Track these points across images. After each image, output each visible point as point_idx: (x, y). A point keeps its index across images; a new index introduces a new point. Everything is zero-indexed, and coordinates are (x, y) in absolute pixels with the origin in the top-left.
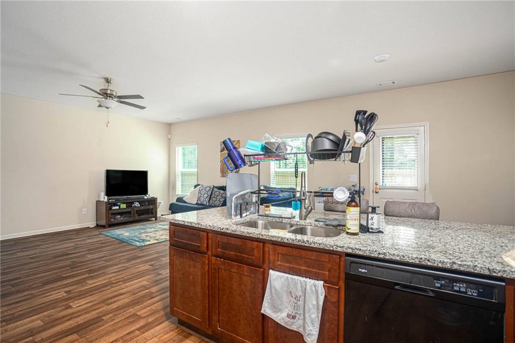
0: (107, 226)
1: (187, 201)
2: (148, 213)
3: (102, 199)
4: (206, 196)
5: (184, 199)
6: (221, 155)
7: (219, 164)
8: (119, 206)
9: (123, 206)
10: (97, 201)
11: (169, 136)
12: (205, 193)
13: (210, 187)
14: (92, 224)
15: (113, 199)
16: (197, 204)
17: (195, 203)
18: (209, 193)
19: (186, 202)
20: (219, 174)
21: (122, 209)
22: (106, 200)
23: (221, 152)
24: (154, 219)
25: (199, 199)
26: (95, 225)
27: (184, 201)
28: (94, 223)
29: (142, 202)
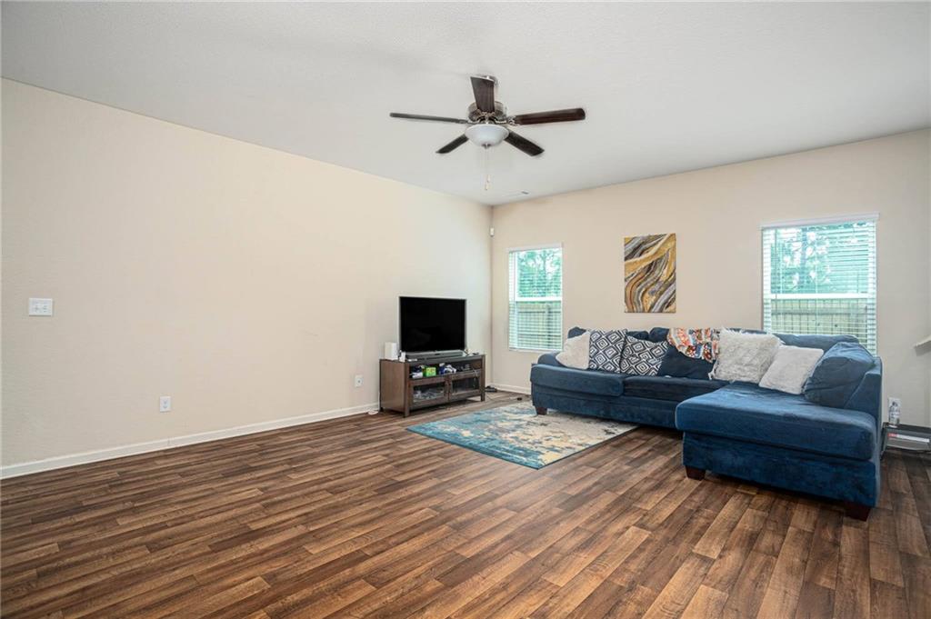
0: (407, 413)
1: (565, 364)
2: (471, 387)
3: (394, 357)
4: (611, 352)
5: (557, 358)
6: (626, 266)
7: (623, 285)
8: (424, 371)
9: (431, 372)
10: (381, 361)
11: (492, 230)
12: (608, 347)
13: (618, 333)
14: (371, 407)
15: (415, 357)
16: (589, 369)
17: (586, 367)
18: (620, 347)
19: (561, 365)
20: (623, 307)
21: (429, 378)
22: (403, 359)
23: (626, 259)
24: (479, 398)
25: (592, 359)
26: (379, 409)
27: (559, 363)
28: (375, 404)
29: (459, 365)
